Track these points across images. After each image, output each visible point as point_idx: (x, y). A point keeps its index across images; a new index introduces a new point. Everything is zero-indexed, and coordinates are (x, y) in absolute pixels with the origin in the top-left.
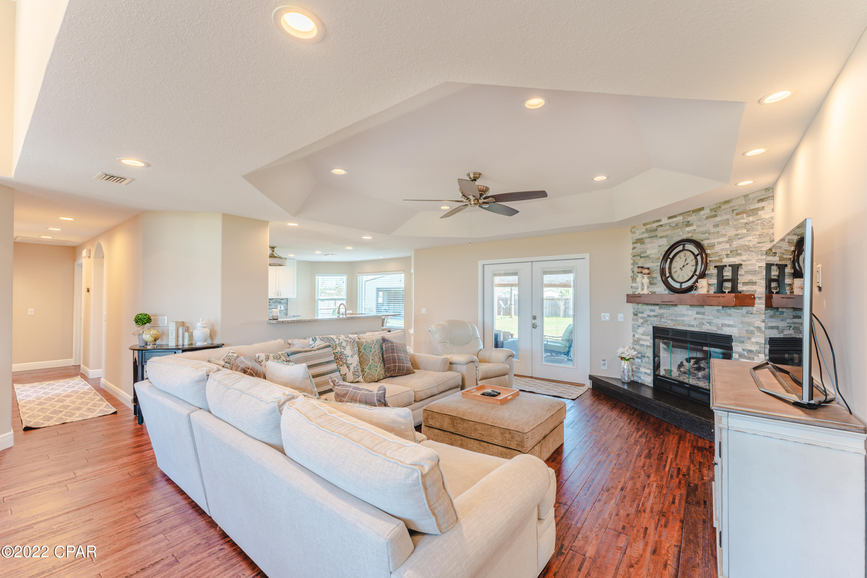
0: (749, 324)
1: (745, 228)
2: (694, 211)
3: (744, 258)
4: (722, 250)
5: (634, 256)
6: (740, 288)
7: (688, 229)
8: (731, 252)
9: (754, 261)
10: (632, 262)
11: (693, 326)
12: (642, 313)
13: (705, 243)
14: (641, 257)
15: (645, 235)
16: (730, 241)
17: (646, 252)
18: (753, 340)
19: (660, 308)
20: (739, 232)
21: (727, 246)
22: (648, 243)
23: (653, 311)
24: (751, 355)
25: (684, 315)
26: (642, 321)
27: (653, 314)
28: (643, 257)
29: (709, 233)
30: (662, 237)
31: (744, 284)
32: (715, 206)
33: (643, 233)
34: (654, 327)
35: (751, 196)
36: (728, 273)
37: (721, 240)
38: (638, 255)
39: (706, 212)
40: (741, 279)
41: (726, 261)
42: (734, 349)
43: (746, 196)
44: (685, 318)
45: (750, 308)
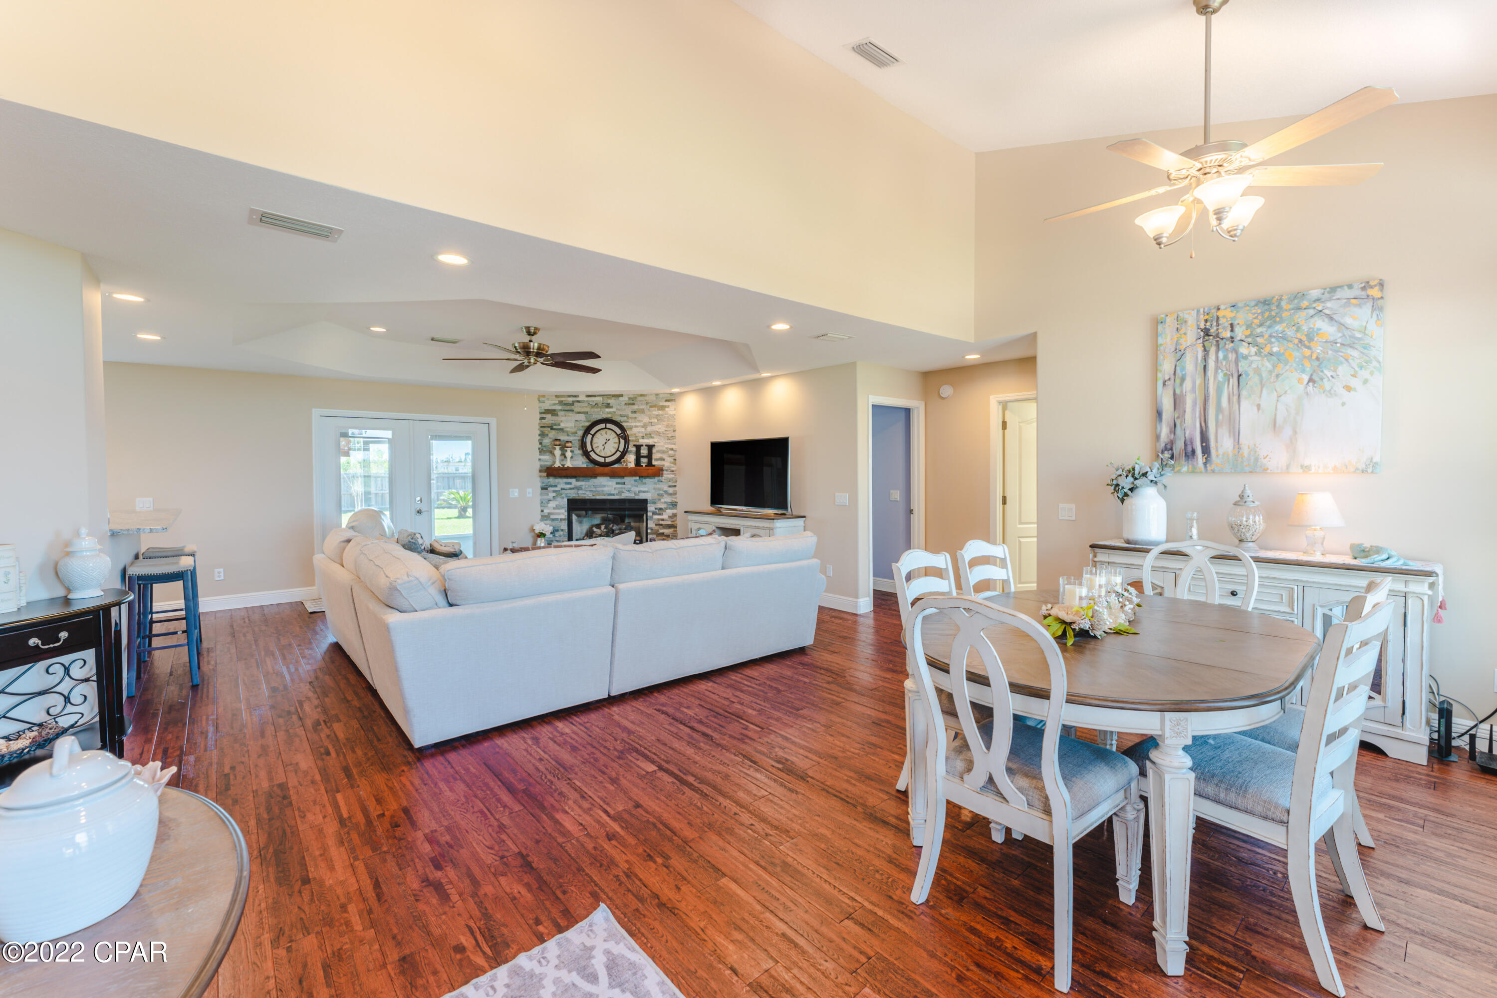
0: (659, 489)
1: (657, 418)
2: (614, 396)
3: (656, 440)
4: (639, 432)
5: (541, 427)
6: (654, 463)
7: (607, 410)
8: (646, 434)
9: (662, 444)
10: (539, 432)
11: (613, 495)
12: (556, 486)
13: (624, 424)
14: (552, 429)
15: (558, 407)
16: (645, 426)
17: (559, 425)
18: (663, 500)
19: (577, 481)
20: (652, 421)
21: (643, 430)
22: (562, 416)
23: (570, 483)
24: (661, 512)
25: (604, 486)
26: (554, 494)
27: (569, 486)
28: (555, 429)
29: (628, 417)
30: (579, 413)
31: (657, 460)
32: (632, 396)
33: (554, 404)
34: (568, 500)
35: (661, 396)
36: (644, 451)
37: (637, 424)
38: (548, 427)
39: (625, 399)
40: (654, 456)
41: (642, 441)
42: (649, 509)
43: (657, 395)
44: (606, 489)
45: (660, 478)
